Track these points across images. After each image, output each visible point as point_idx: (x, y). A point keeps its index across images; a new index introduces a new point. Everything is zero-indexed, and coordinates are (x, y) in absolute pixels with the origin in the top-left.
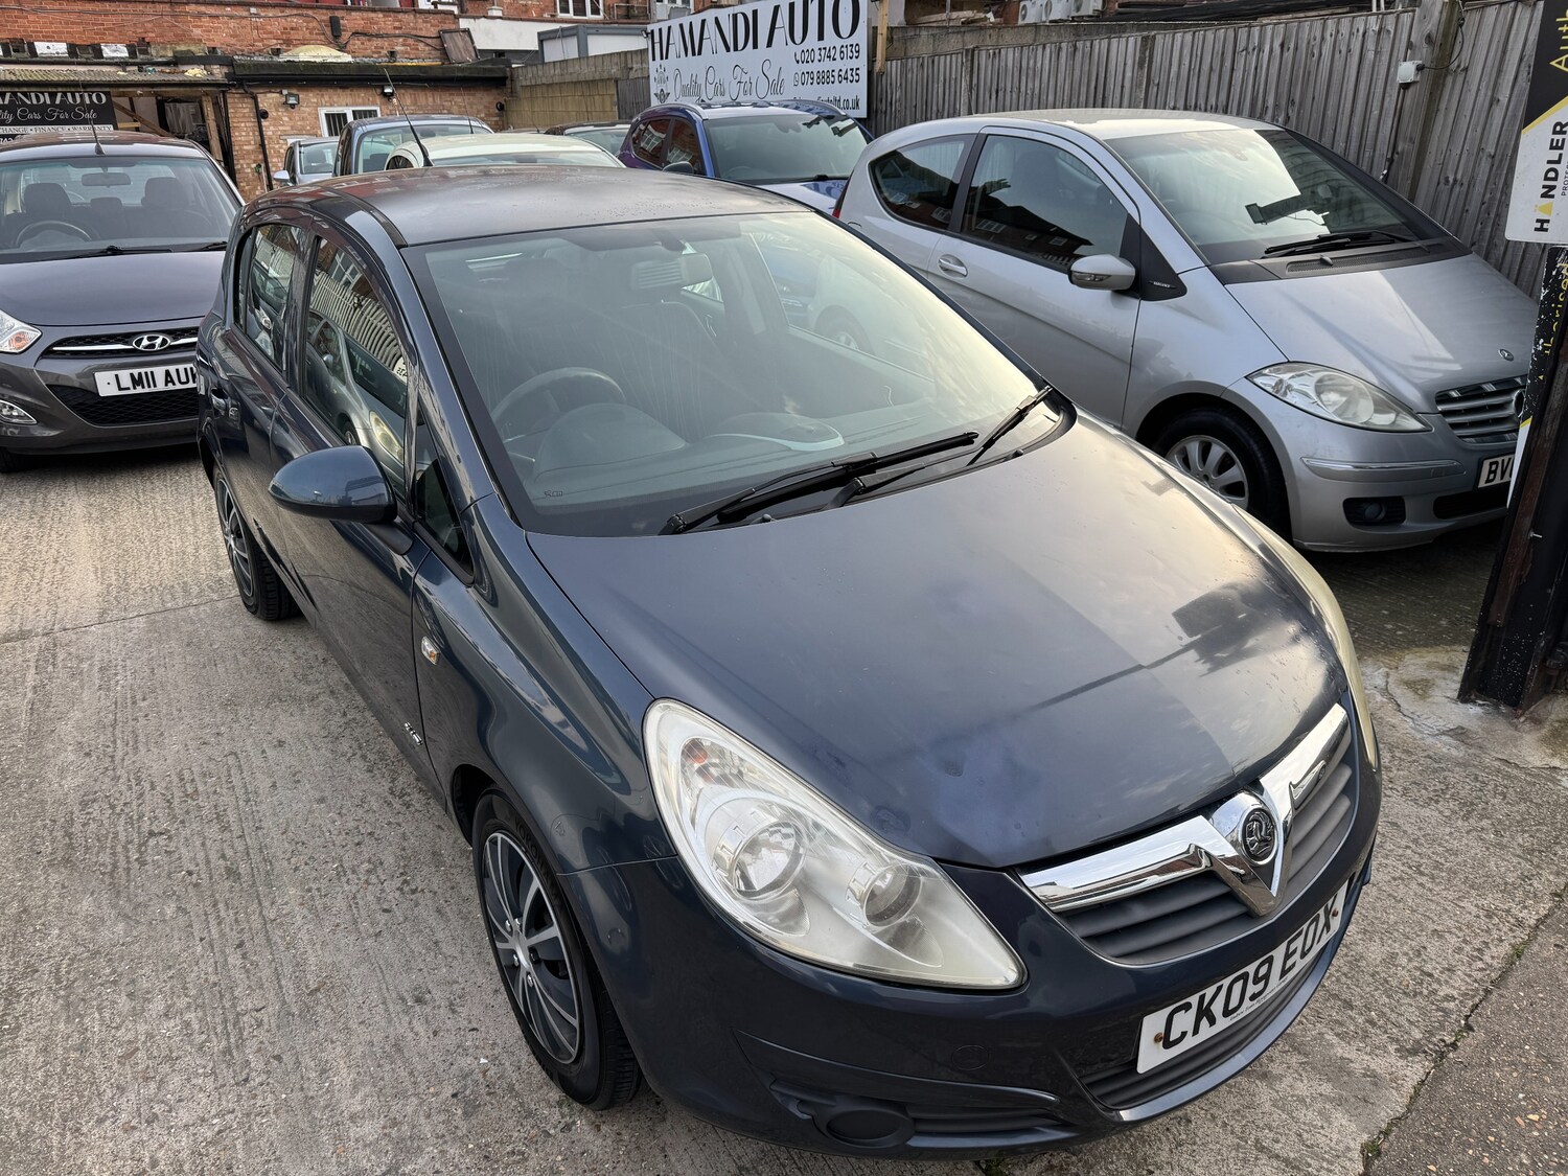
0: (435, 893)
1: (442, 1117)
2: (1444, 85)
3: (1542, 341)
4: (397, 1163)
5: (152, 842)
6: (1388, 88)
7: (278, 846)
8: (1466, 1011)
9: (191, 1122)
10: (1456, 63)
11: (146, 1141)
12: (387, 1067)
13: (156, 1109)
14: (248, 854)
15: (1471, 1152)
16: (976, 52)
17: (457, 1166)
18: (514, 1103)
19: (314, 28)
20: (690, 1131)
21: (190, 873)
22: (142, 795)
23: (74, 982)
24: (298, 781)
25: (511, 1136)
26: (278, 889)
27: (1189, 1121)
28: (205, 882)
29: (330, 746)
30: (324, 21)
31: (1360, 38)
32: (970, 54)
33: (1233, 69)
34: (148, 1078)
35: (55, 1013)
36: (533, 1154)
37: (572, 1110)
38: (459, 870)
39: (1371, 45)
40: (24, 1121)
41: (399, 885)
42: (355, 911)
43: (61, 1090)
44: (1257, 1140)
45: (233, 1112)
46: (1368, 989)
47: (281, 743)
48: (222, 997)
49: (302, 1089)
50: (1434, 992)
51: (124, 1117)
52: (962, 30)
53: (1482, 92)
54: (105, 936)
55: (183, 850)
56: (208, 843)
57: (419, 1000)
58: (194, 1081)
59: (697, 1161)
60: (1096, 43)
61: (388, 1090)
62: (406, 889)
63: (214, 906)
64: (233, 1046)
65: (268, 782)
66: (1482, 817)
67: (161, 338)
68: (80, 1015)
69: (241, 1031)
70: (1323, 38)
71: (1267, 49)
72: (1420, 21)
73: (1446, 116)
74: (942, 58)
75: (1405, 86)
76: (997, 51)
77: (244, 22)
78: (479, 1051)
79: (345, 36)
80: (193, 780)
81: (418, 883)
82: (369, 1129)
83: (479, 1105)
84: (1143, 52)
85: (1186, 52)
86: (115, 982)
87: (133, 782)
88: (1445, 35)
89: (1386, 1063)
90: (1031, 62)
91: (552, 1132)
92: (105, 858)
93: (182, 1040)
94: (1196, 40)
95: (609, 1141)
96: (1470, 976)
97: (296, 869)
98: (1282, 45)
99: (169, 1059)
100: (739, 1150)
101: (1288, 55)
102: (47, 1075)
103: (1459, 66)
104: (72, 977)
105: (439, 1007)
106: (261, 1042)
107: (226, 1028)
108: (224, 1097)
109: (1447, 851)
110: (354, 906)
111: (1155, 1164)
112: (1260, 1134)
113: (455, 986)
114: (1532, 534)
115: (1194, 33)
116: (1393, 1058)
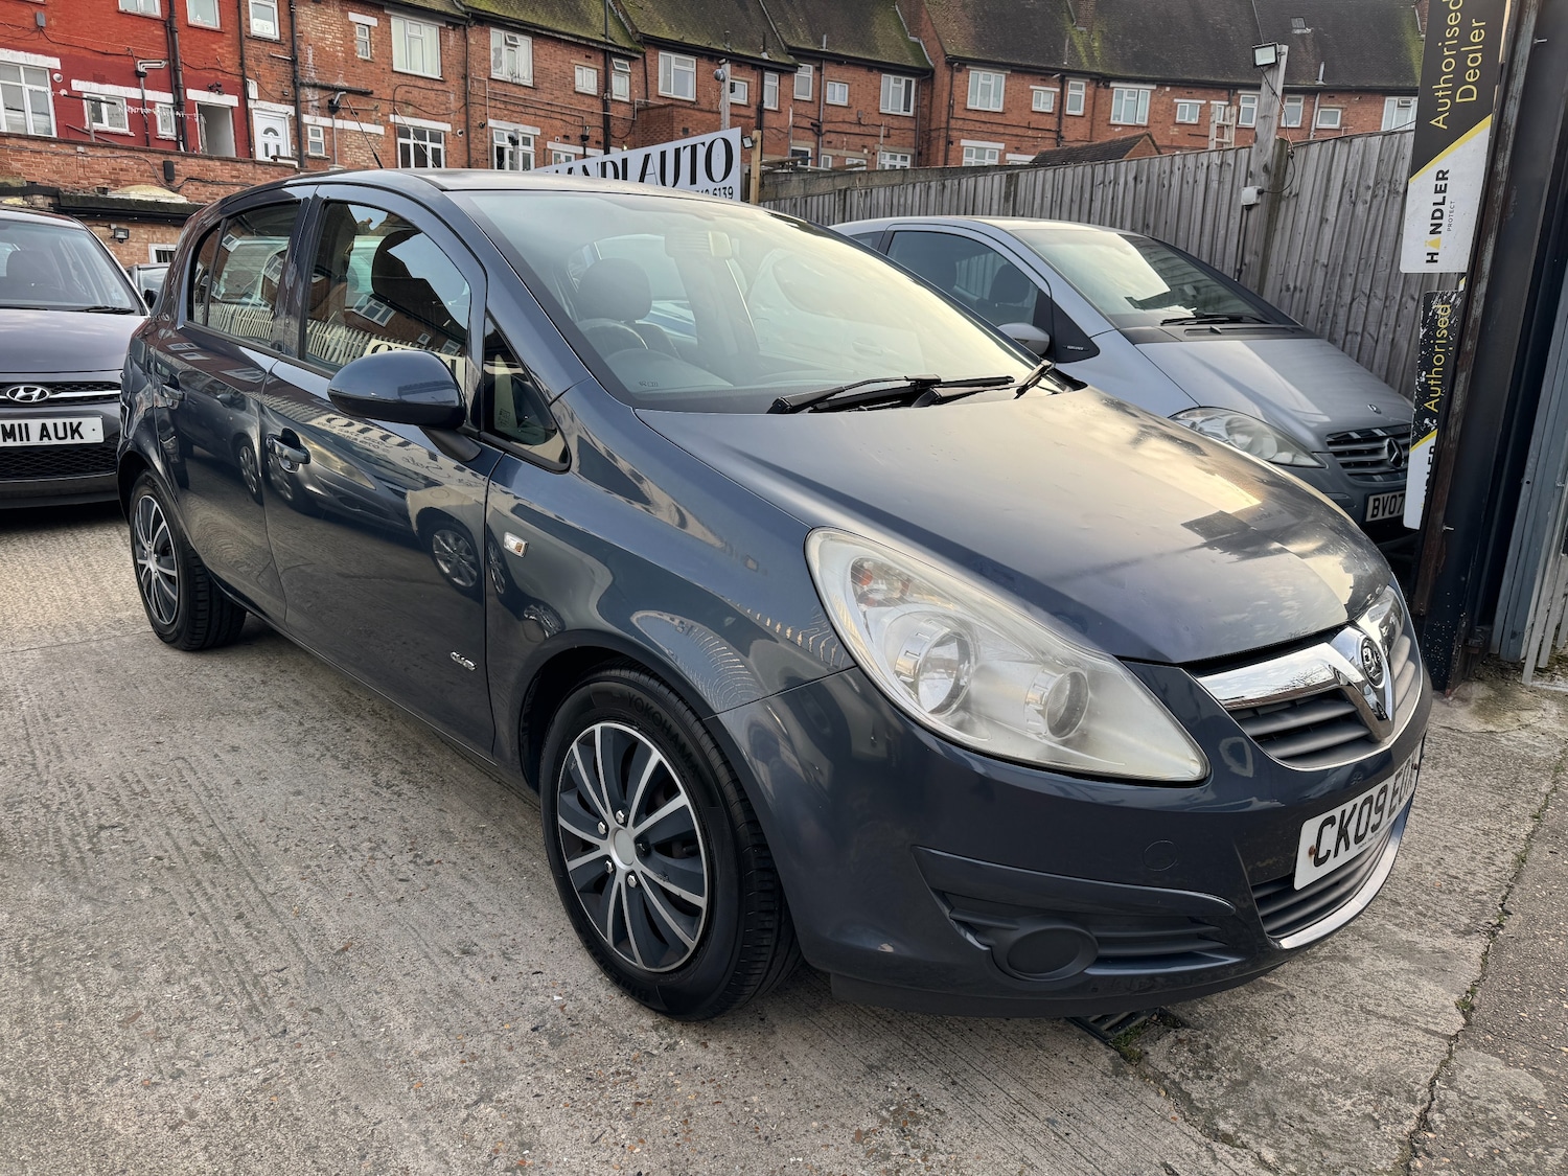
0: (455, 863)
1: (527, 1049)
2: (1279, 209)
3: (1424, 373)
4: (488, 1091)
5: (104, 834)
6: (1232, 211)
7: (260, 833)
8: (1499, 901)
9: (227, 1074)
10: (1288, 190)
11: (175, 1095)
12: (449, 1010)
13: (180, 1065)
14: (225, 840)
15: (1550, 1001)
16: (848, 192)
17: (558, 1089)
18: (604, 1031)
19: (146, 171)
20: (804, 1040)
21: (160, 859)
22: (79, 795)
23: (41, 959)
24: (265, 779)
25: (611, 1060)
26: (269, 868)
27: (1293, 997)
28: (179, 863)
29: (293, 749)
30: (157, 165)
31: (1205, 170)
32: (843, 194)
33: (1091, 200)
34: (160, 1038)
35: (25, 988)
36: (641, 1073)
37: (670, 1032)
38: (476, 843)
39: (1214, 176)
40: (12, 1087)
41: (411, 858)
42: (367, 882)
43: (51, 1056)
44: (1361, 1007)
45: (276, 1061)
46: (1408, 891)
47: (235, 749)
48: (231, 962)
49: (354, 1035)
50: (1465, 889)
51: (141, 1075)
52: (833, 174)
53: (1313, 213)
54: (68, 916)
55: (146, 840)
56: (175, 833)
57: (465, 952)
58: (220, 1037)
59: (822, 1064)
60: (964, 181)
61: (456, 1029)
62: (419, 861)
63: (197, 885)
64: (258, 1004)
65: (231, 781)
66: (1448, 767)
67: (39, 389)
68: (57, 988)
69: (264, 990)
70: (1171, 172)
71: (1122, 181)
72: (1257, 154)
73: (1282, 234)
74: (815, 198)
75: (1249, 208)
76: (869, 191)
77: (69, 159)
78: (550, 990)
79: (178, 181)
80: (138, 781)
81: (431, 855)
82: (447, 1064)
83: (566, 1036)
84: (1008, 188)
85: (1048, 187)
86: (93, 956)
87: (66, 786)
88: (1278, 168)
89: (1448, 941)
90: (902, 200)
91: (655, 1052)
92: (49, 848)
93: (194, 1002)
94: (1057, 176)
95: (721, 1056)
96: (1490, 876)
97: (286, 850)
98: (1136, 178)
99: (181, 1019)
100: (862, 1051)
101: (1142, 187)
102: (30, 1044)
103: (1290, 193)
104: (37, 954)
105: (492, 956)
106: (292, 998)
107: (244, 988)
108: (261, 1049)
109: (1429, 791)
110: (364, 878)
111: (1276, 1031)
112: (1362, 1001)
113: (503, 939)
114: (1445, 528)
115: (1055, 170)
116: (1453, 939)
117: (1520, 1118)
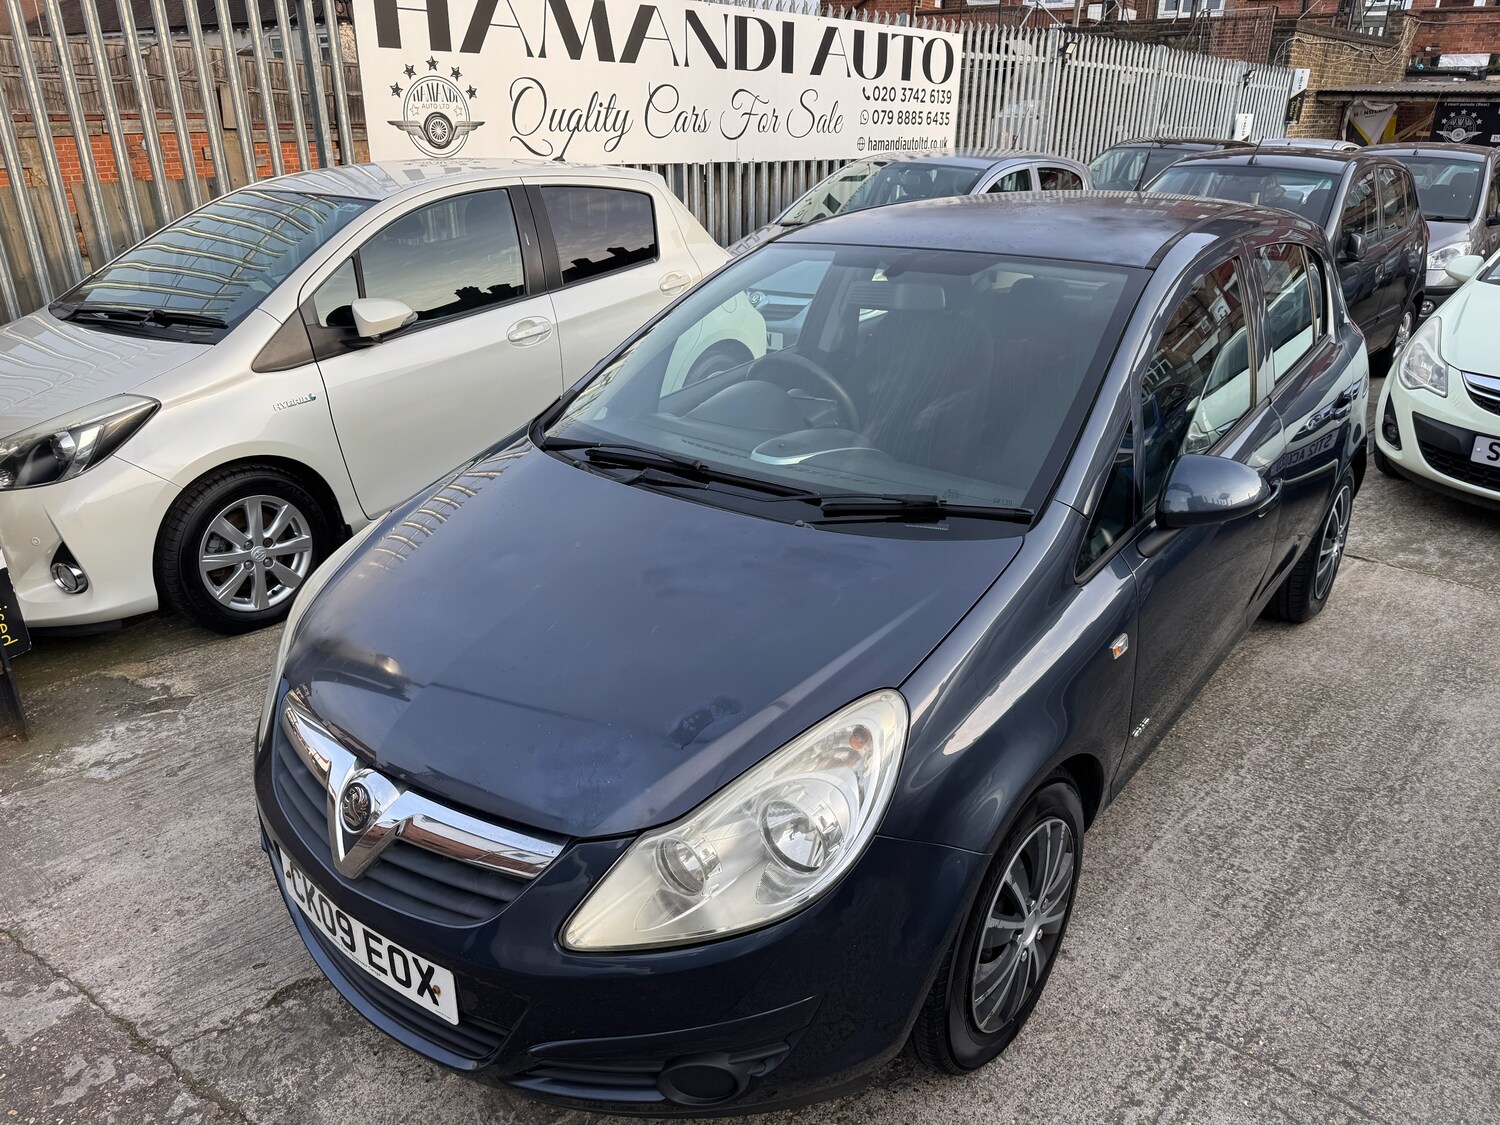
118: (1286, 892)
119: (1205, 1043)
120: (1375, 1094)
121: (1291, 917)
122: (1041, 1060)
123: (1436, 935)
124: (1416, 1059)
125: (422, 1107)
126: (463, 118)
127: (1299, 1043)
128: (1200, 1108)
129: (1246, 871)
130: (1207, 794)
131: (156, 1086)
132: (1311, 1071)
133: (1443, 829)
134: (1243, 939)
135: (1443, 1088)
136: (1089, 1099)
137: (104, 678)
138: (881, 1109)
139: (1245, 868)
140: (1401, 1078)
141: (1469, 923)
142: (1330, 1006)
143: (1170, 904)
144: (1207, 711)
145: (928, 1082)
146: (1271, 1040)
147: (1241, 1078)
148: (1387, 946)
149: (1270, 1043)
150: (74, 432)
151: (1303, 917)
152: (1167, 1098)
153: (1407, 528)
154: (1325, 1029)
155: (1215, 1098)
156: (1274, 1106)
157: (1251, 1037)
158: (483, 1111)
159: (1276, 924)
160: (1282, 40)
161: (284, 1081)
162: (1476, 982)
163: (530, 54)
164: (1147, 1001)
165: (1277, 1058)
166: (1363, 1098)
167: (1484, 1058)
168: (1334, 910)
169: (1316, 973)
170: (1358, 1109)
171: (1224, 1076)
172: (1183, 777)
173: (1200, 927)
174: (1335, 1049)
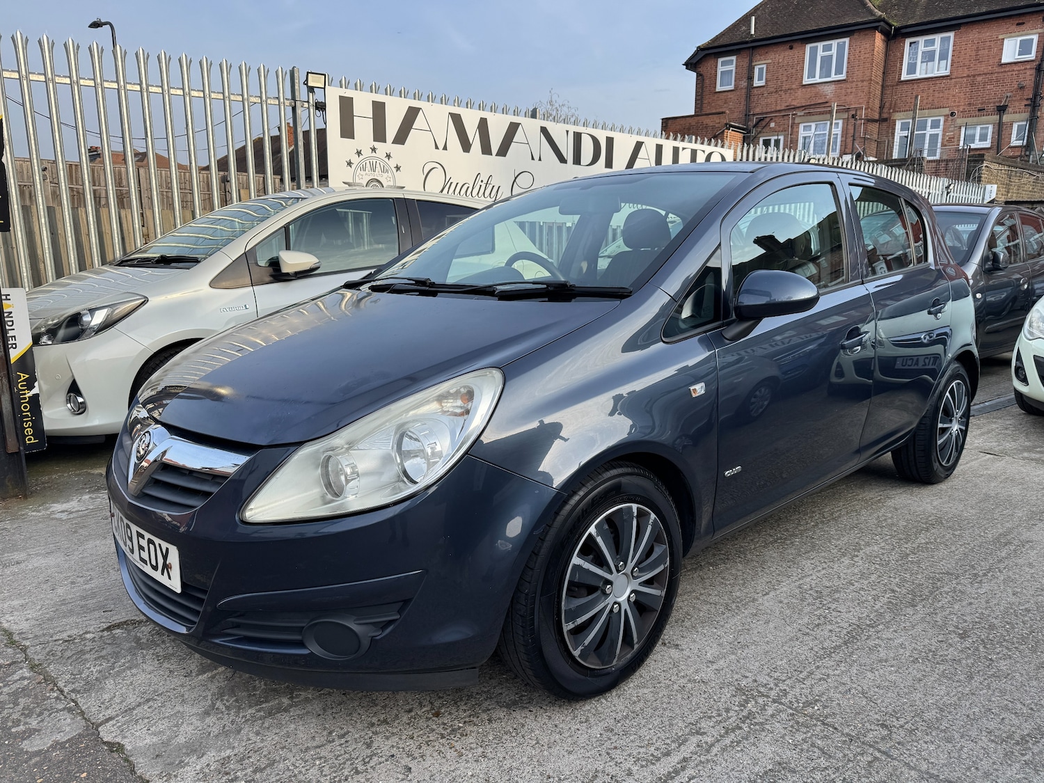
117: (21, 727)
118: (868, 625)
119: (769, 704)
120: (903, 745)
121: (867, 639)
122: (634, 703)
123: (986, 657)
124: (944, 728)
125: (174, 689)
126: (391, 183)
127: (848, 711)
128: (752, 741)
129: (840, 612)
130: (823, 569)
131: (10, 665)
132: (852, 727)
133: (1012, 599)
134: (823, 648)
135: (962, 747)
136: (664, 728)
137: (89, 474)
138: (499, 718)
139: (839, 610)
140: (928, 738)
141: (1017, 653)
142: (881, 692)
143: (771, 625)
144: (840, 526)
145: (541, 708)
146: (825, 707)
147: (792, 726)
148: (942, 660)
149: (824, 708)
150: (92, 311)
151: (877, 640)
152: (727, 733)
153: (1035, 441)
154: (873, 704)
155: (766, 736)
156: (813, 745)
157: (808, 704)
158: (215, 695)
159: (853, 642)
160: (975, 167)
161: (92, 669)
162: (1013, 687)
163: (437, 147)
164: (732, 677)
165: (826, 717)
166: (891, 747)
167: (1005, 732)
168: (904, 638)
169: (876, 672)
170: (884, 753)
171: (778, 725)
172: (808, 558)
173: (791, 640)
174: (877, 716)
